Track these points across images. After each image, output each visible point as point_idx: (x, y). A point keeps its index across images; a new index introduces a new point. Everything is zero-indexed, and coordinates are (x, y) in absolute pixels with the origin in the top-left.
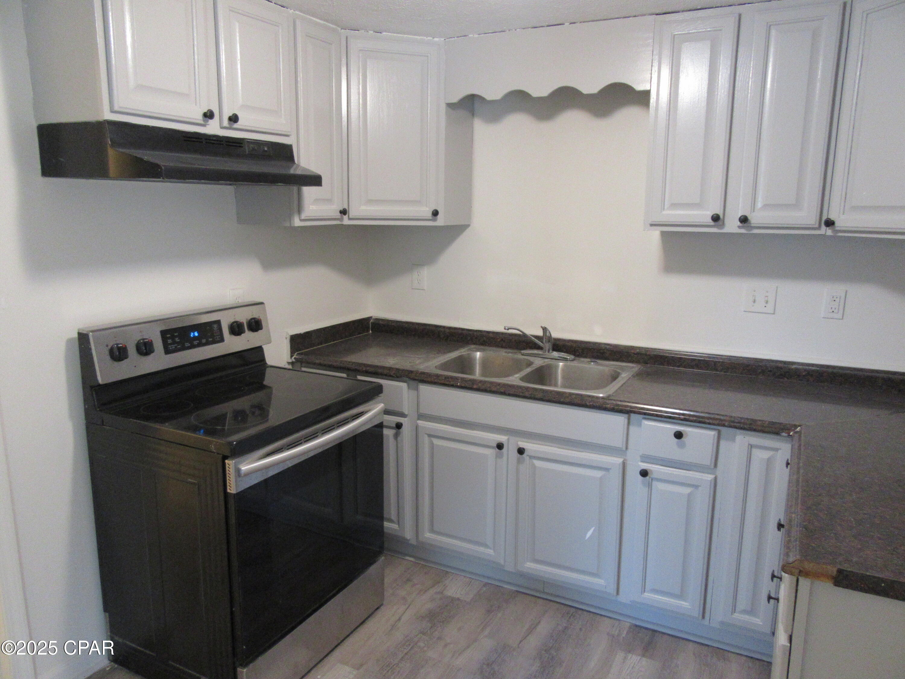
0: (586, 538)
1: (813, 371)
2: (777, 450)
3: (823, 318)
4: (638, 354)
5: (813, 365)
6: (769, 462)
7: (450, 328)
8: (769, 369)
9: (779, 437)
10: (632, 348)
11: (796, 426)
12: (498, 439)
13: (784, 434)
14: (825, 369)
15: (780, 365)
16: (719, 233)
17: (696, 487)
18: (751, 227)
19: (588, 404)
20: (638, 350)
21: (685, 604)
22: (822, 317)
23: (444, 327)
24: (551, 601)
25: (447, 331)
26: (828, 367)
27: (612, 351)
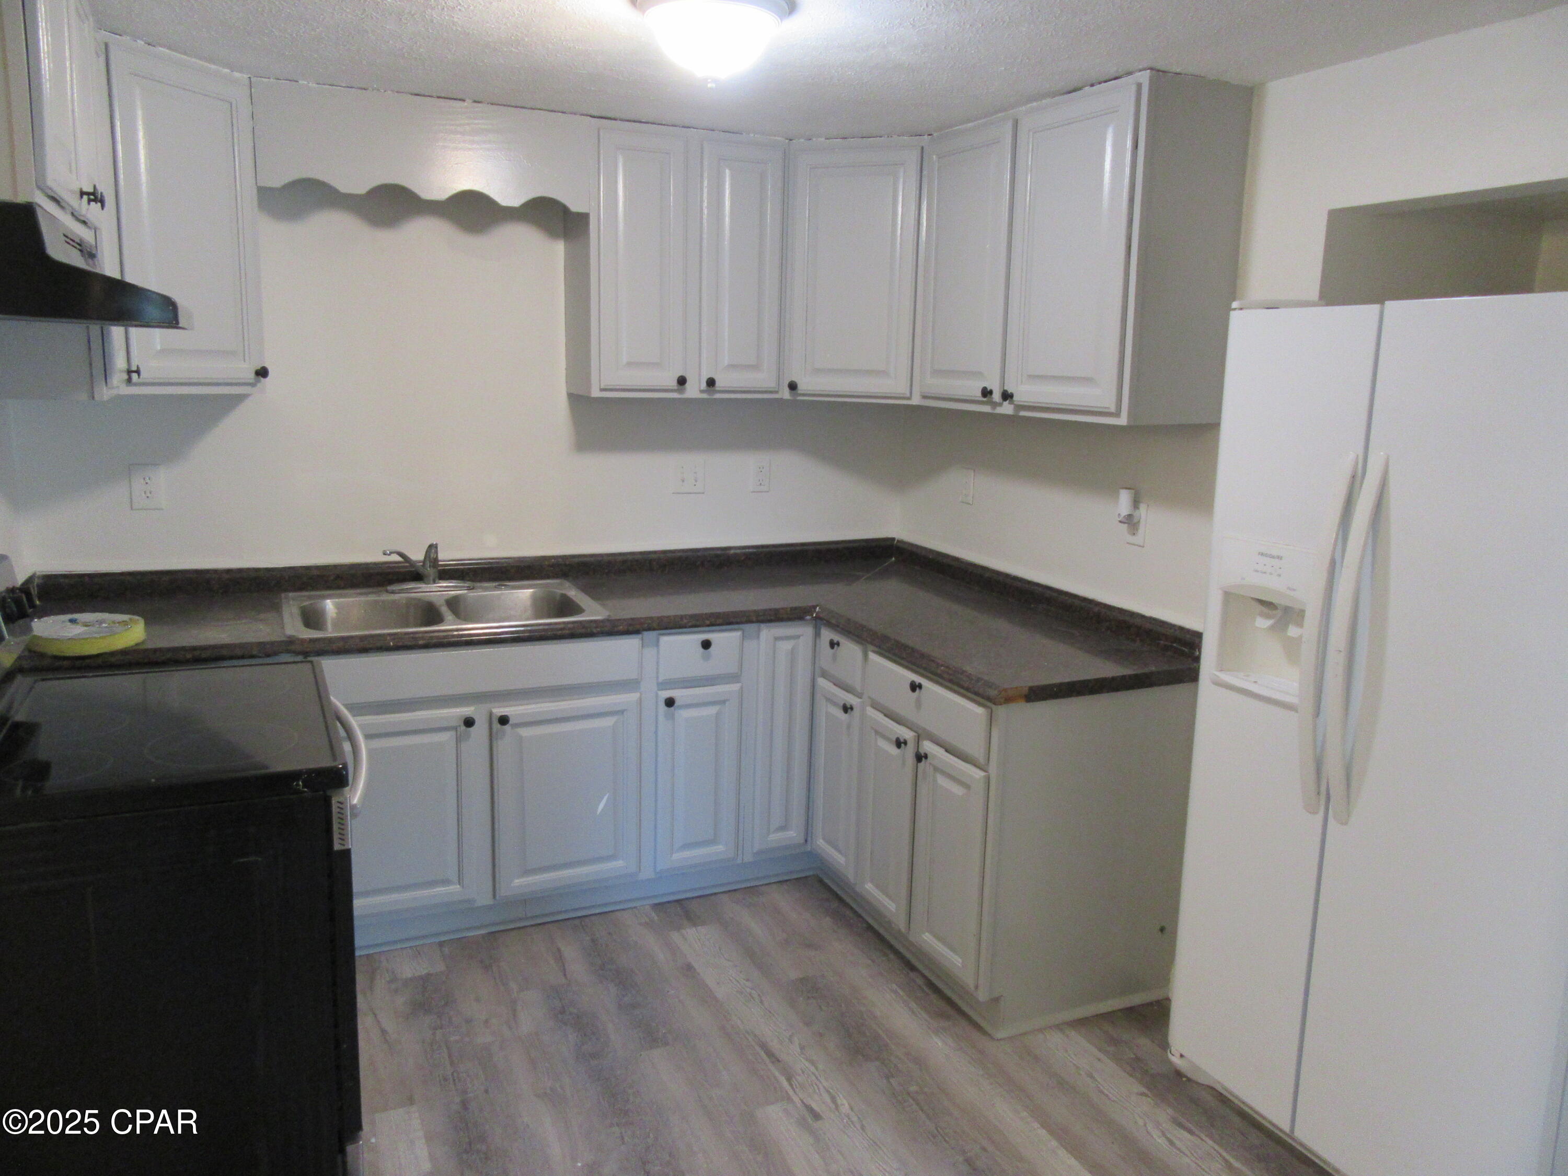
0: (598, 813)
1: (751, 553)
2: (798, 637)
3: (752, 492)
4: (552, 566)
5: (749, 547)
6: (793, 653)
7: (229, 571)
8: (709, 559)
9: (803, 622)
10: (544, 558)
11: (815, 607)
12: (464, 714)
13: (808, 617)
14: (760, 550)
15: (719, 552)
16: (680, 399)
17: (723, 702)
18: (716, 390)
19: (595, 631)
20: (553, 560)
21: (720, 848)
22: (752, 490)
23: (215, 571)
24: (544, 924)
25: (226, 576)
26: (763, 546)
27: (518, 567)
